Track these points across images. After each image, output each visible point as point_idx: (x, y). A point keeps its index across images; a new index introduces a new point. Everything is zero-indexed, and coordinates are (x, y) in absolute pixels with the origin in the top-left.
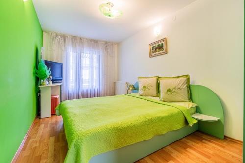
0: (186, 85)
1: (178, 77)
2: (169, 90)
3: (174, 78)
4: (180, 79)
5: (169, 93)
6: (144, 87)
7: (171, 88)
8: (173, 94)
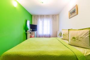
0: (89, 35)
1: (82, 29)
2: (74, 38)
3: (79, 30)
4: (83, 30)
5: (73, 40)
6: (64, 35)
7: (75, 37)
8: (76, 41)
